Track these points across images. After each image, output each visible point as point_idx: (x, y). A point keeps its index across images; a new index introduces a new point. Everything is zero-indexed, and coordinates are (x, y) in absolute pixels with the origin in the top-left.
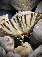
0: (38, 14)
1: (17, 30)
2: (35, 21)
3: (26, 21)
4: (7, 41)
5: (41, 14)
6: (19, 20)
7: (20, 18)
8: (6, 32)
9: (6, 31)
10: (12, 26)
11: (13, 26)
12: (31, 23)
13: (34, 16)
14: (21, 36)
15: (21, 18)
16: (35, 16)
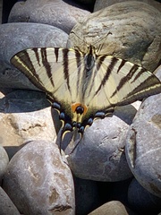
0: (150, 78)
1: (69, 87)
2: (130, 95)
3: (107, 77)
4: (50, 198)
5: (159, 85)
6: (92, 63)
7: (97, 56)
8: (37, 76)
9: (40, 77)
10: (62, 68)
11: (66, 71)
12: (115, 92)
13: (136, 79)
14: (73, 110)
15: (98, 61)
16: (139, 78)
